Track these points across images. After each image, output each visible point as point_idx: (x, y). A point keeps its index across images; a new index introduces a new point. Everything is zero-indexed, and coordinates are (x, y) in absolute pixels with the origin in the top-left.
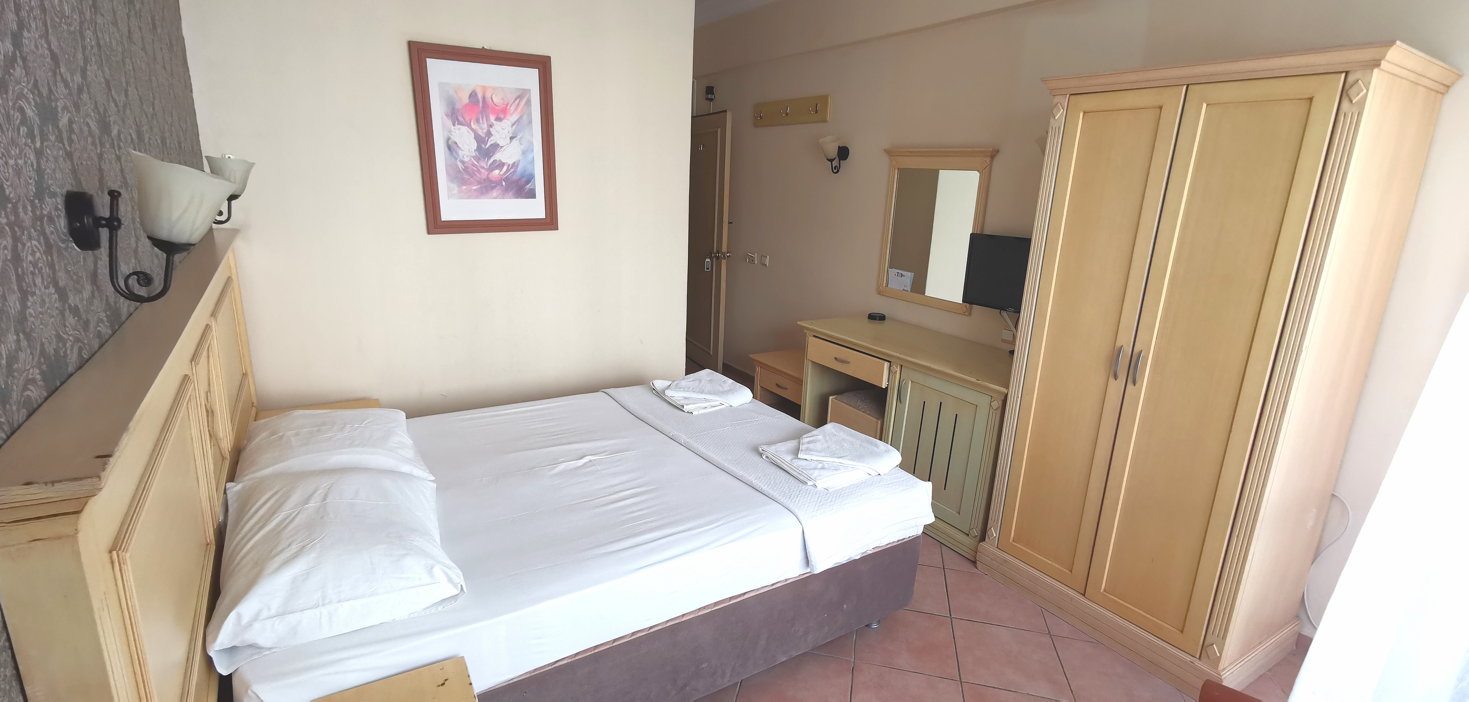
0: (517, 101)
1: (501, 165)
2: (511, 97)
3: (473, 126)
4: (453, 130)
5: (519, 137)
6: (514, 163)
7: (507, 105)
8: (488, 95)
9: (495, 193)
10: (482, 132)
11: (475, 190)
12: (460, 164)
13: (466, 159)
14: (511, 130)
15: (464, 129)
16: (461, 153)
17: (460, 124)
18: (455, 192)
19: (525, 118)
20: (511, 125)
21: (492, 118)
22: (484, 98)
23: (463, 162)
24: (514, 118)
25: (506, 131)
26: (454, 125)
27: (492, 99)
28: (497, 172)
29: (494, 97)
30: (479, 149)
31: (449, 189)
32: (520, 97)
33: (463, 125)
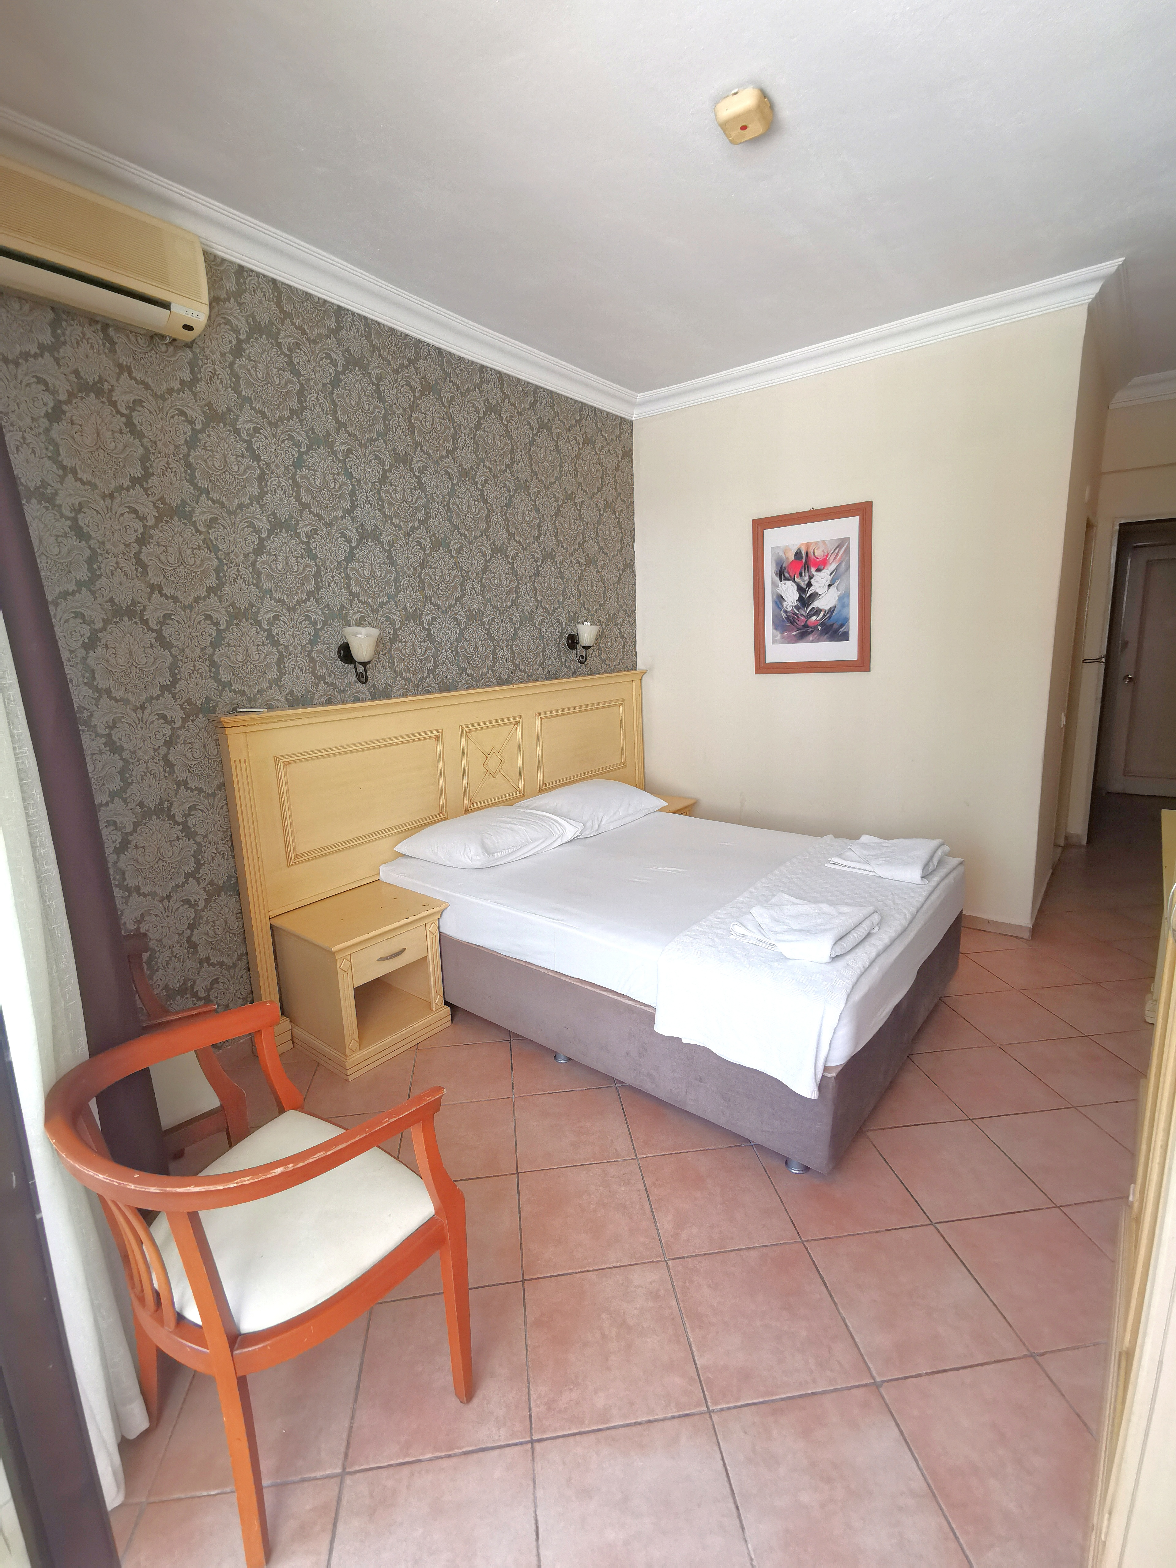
0: (837, 550)
1: (817, 612)
2: (831, 548)
3: (796, 579)
4: (780, 585)
5: (836, 584)
6: (830, 608)
7: (827, 556)
8: (811, 551)
9: (811, 638)
10: (803, 585)
11: (795, 635)
12: (784, 615)
13: (789, 609)
14: (830, 578)
15: (789, 583)
16: (785, 604)
17: (787, 579)
18: (779, 638)
19: (843, 565)
20: (829, 573)
21: (813, 570)
22: (807, 554)
23: (786, 612)
24: (833, 567)
25: (825, 579)
26: (781, 581)
27: (814, 552)
28: (814, 618)
29: (815, 551)
30: (801, 599)
31: (774, 636)
32: (839, 547)
33: (789, 580)
